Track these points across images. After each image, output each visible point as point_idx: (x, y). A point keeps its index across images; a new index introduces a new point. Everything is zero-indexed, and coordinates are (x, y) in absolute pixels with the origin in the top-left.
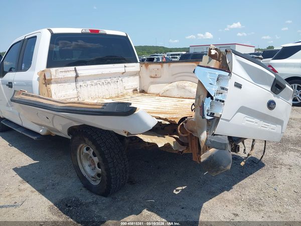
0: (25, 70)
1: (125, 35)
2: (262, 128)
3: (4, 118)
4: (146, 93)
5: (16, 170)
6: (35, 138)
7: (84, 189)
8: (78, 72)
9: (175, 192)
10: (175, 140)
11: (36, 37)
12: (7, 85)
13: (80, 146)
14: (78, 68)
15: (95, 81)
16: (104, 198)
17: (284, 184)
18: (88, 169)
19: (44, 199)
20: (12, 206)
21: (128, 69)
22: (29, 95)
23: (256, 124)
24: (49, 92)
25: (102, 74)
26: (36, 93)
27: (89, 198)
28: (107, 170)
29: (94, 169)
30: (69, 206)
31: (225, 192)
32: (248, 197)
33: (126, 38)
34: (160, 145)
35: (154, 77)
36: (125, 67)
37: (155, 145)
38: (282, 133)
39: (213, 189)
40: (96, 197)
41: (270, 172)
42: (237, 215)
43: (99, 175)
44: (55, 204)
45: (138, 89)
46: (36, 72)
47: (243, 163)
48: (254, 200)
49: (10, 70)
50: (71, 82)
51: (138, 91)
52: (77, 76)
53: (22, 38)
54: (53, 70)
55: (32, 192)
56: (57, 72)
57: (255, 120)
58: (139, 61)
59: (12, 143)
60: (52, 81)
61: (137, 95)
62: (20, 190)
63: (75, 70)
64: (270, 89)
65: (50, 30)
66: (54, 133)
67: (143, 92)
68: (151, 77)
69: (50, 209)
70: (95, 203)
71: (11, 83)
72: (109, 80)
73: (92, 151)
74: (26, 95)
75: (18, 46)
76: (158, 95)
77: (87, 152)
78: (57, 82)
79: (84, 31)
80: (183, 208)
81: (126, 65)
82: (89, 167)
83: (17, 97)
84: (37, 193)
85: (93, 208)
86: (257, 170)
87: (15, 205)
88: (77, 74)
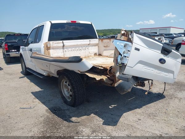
0: (38, 42)
1: (91, 24)
2: (157, 74)
3: (28, 68)
4: (102, 56)
5: (32, 93)
6: (41, 77)
7: (64, 103)
8: (64, 44)
9: (110, 107)
10: (107, 78)
11: (44, 25)
12: (30, 50)
13: (62, 81)
14: (64, 41)
15: (73, 49)
16: (73, 108)
17: (173, 107)
18: (66, 93)
19: (44, 106)
20: (29, 108)
21: (91, 42)
22: (38, 54)
23: (152, 71)
24: (49, 53)
25: (77, 45)
26: (43, 53)
27: (65, 107)
28: (74, 92)
29: (69, 93)
30: (55, 111)
31: (138, 109)
32: (149, 112)
33: (91, 25)
34: (97, 79)
35: (106, 47)
36: (90, 41)
37: (95, 79)
38: (174, 78)
39: (131, 107)
40: (69, 107)
41: (167, 101)
42: (140, 120)
43: (71, 96)
44: (49, 109)
45: (97, 53)
46: (43, 43)
47: (146, 93)
48: (152, 113)
49: (32, 43)
50: (61, 49)
51: (97, 54)
52: (64, 46)
53: (37, 26)
54: (51, 42)
55: (39, 103)
56: (53, 43)
57: (152, 69)
58: (98, 38)
59: (32, 81)
60: (51, 48)
61: (96, 56)
62: (33, 102)
63: (63, 42)
64: (160, 52)
65: (50, 22)
66: (51, 75)
67: (100, 55)
68: (105, 47)
69: (47, 111)
70: (68, 110)
71: (32, 49)
72: (81, 48)
73: (68, 83)
74: (37, 54)
75: (35, 30)
76: (107, 57)
77: (66, 84)
78: (53, 49)
79: (68, 22)
80: (112, 115)
81: (90, 40)
82: (66, 92)
83: (33, 55)
84: (41, 103)
85: (67, 112)
86: (160, 99)
87: (30, 108)
88: (64, 45)
